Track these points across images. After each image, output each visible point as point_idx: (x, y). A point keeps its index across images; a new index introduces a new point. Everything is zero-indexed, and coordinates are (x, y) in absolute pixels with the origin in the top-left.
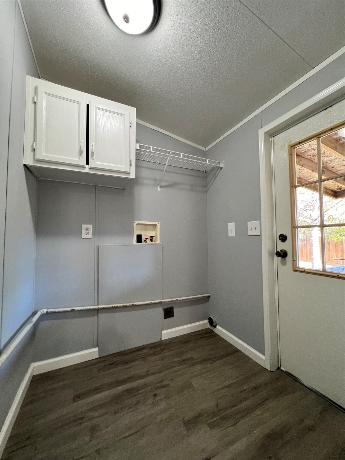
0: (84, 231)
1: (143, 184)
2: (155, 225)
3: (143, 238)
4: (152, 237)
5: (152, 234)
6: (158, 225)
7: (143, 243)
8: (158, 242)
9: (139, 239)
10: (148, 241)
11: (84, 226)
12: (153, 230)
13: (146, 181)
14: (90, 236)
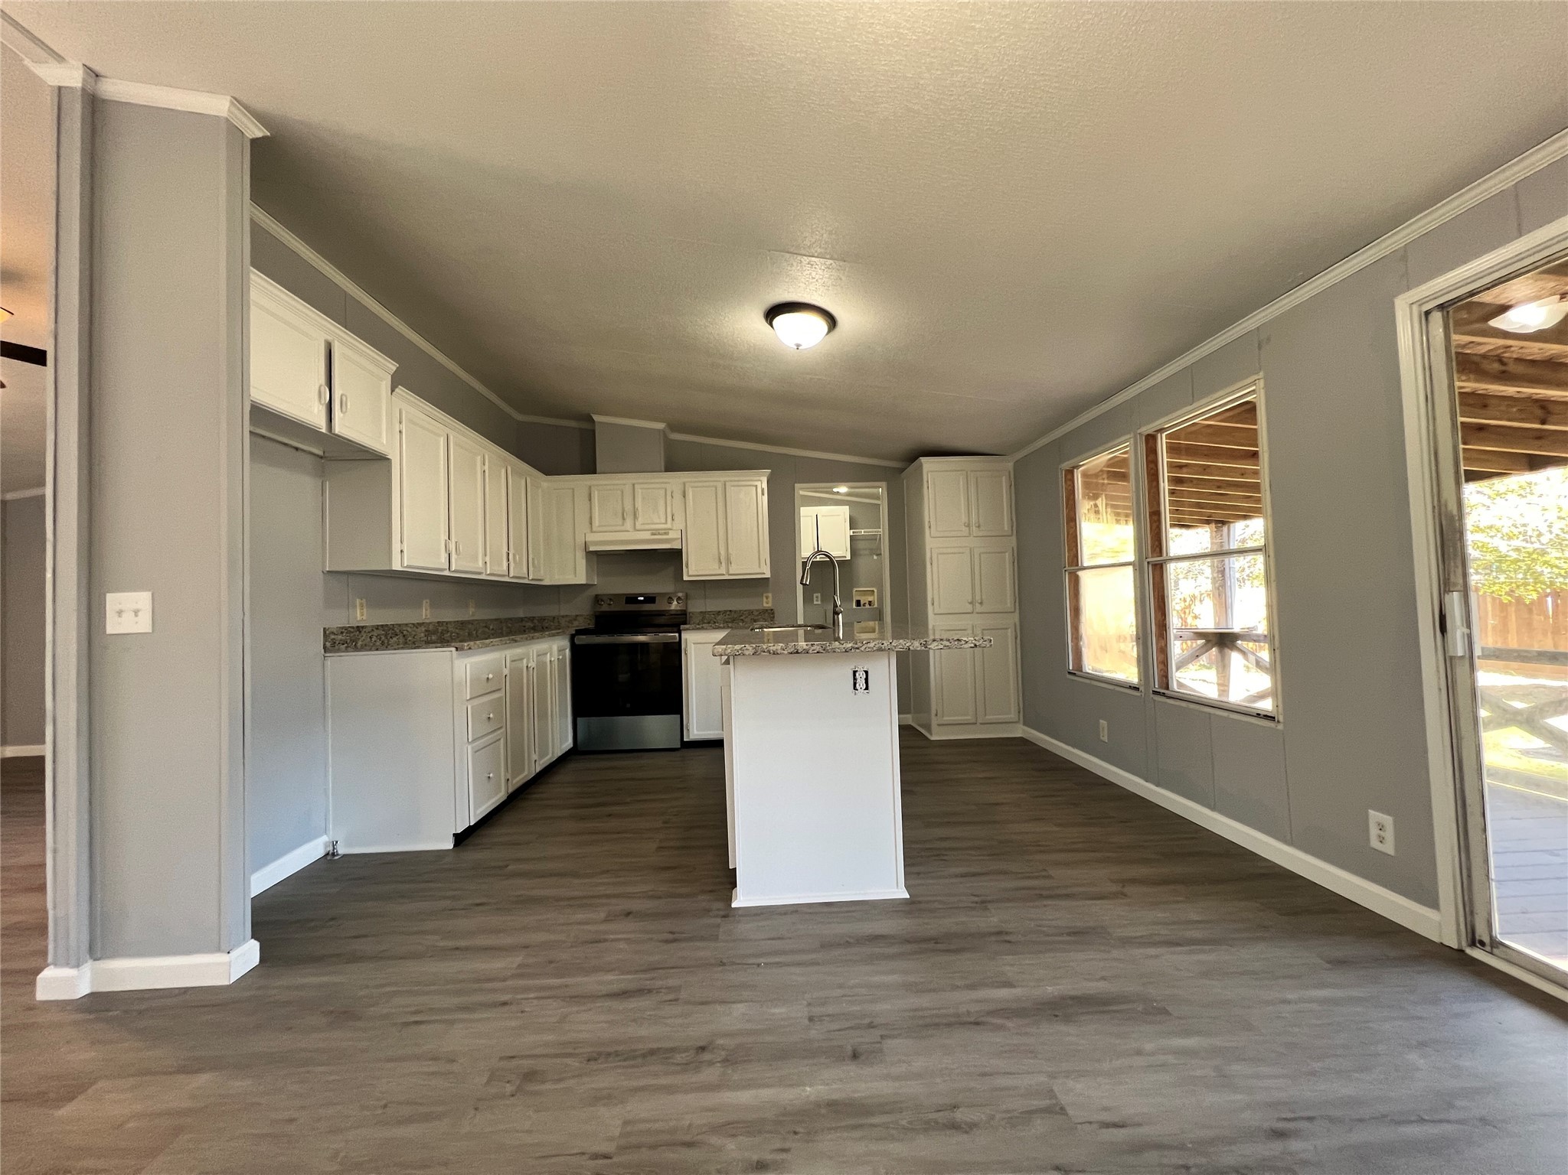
0: (815, 599)
1: (861, 555)
2: (873, 591)
3: (862, 603)
4: (870, 602)
5: (870, 599)
6: (876, 591)
7: (862, 607)
8: (876, 606)
9: (858, 603)
10: (867, 606)
11: (815, 595)
12: (871, 596)
13: (862, 552)
14: (819, 603)
